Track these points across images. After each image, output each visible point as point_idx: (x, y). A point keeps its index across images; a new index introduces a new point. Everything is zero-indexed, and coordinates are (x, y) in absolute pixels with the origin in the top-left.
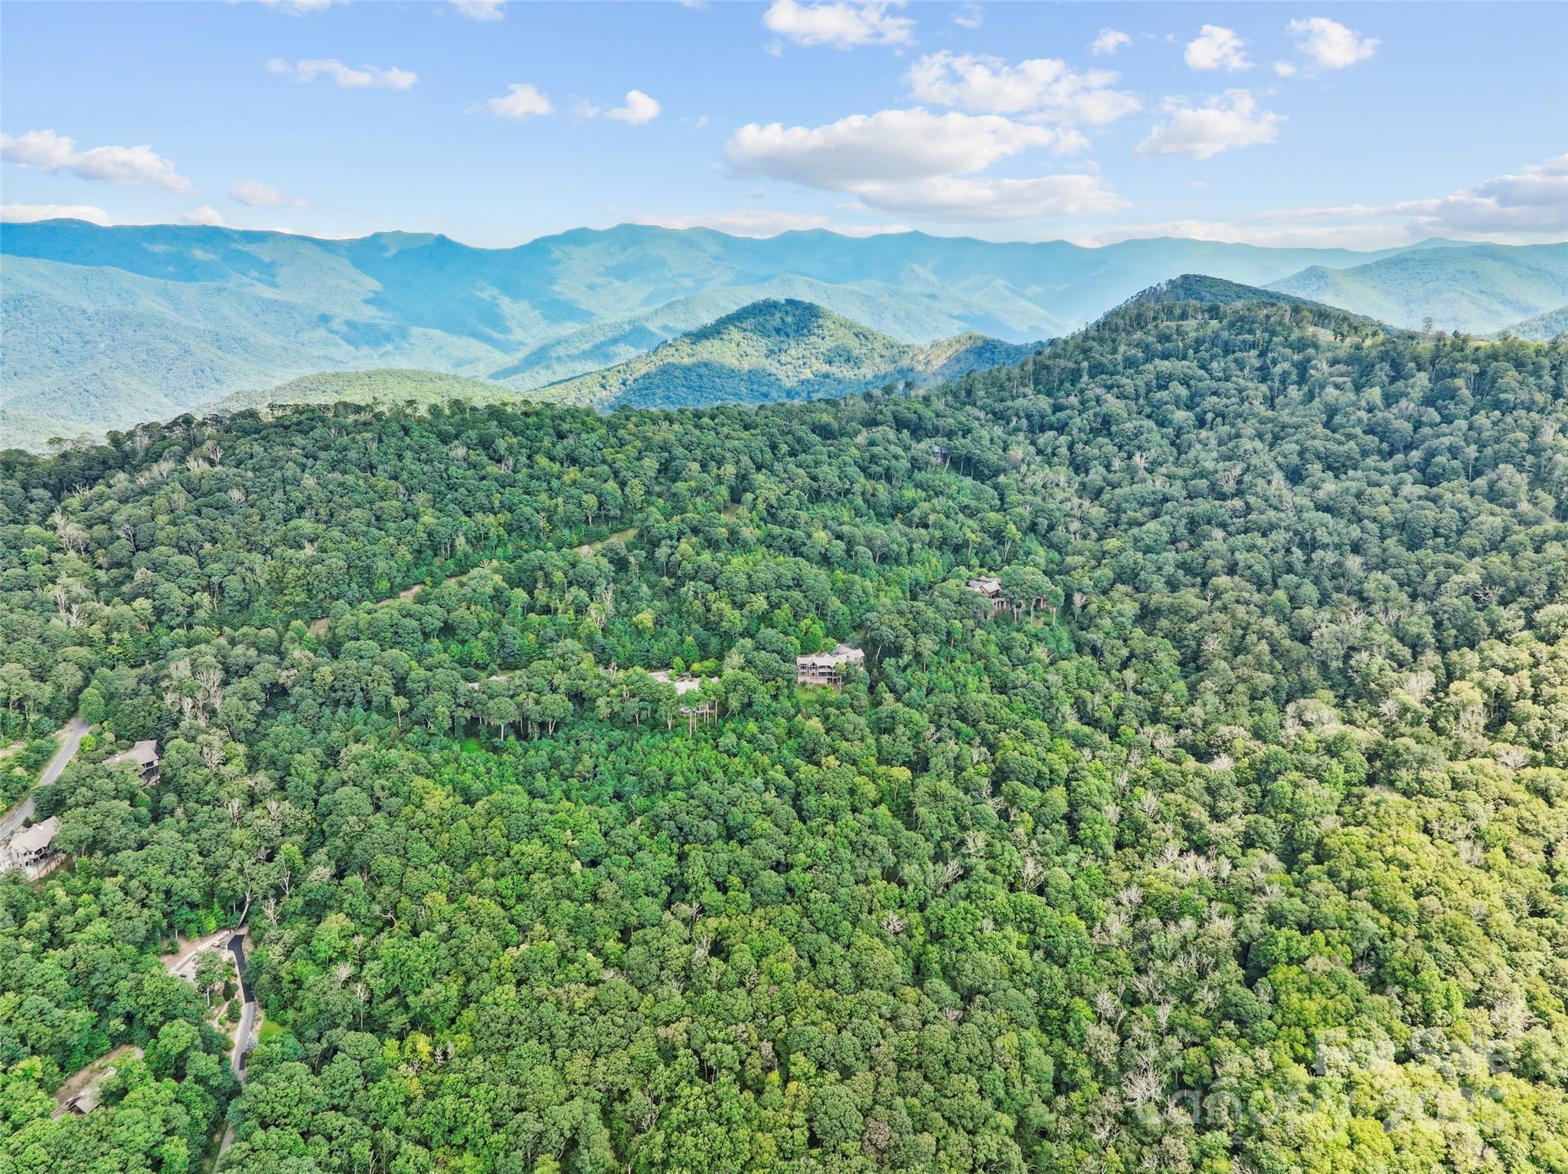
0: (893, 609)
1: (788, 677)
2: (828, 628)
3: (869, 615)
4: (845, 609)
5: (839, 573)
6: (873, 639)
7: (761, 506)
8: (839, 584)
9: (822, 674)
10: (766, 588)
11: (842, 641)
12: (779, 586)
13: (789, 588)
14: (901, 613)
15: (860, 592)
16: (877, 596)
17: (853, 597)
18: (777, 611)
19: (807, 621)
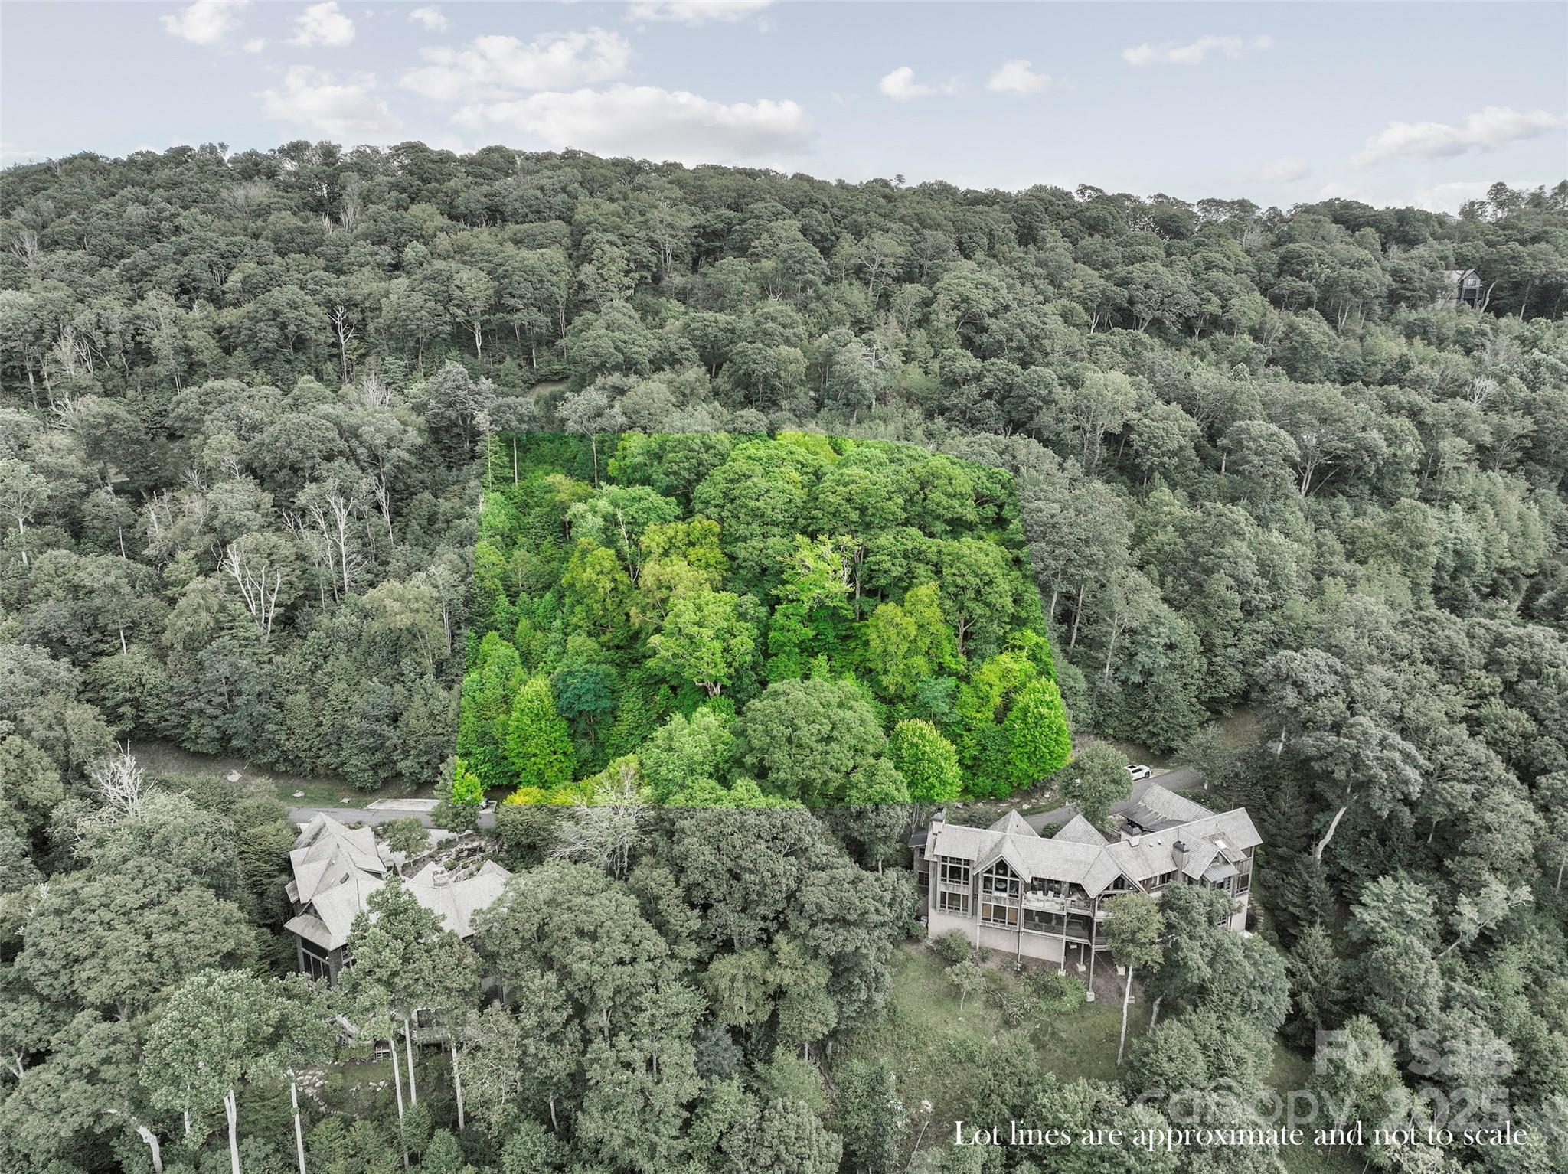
0: (1404, 641)
1: (831, 941)
2: (1102, 700)
3: (1286, 658)
4: (1179, 626)
5: (1169, 501)
6: (1301, 765)
7: (944, 318)
8: (1166, 536)
9: (1043, 920)
10: (866, 520)
11: (1161, 755)
12: (921, 518)
13: (957, 527)
14: (1447, 664)
15: (1249, 569)
16: (1316, 593)
17: (1220, 585)
18: (888, 609)
19: (1016, 664)
